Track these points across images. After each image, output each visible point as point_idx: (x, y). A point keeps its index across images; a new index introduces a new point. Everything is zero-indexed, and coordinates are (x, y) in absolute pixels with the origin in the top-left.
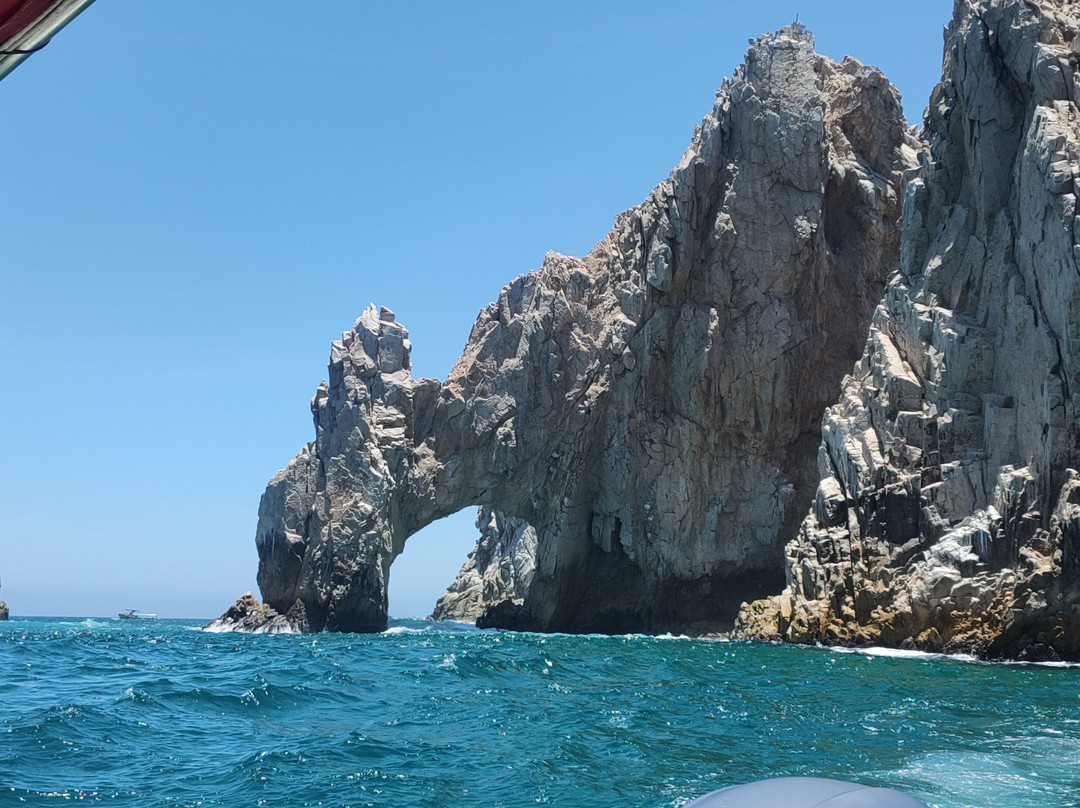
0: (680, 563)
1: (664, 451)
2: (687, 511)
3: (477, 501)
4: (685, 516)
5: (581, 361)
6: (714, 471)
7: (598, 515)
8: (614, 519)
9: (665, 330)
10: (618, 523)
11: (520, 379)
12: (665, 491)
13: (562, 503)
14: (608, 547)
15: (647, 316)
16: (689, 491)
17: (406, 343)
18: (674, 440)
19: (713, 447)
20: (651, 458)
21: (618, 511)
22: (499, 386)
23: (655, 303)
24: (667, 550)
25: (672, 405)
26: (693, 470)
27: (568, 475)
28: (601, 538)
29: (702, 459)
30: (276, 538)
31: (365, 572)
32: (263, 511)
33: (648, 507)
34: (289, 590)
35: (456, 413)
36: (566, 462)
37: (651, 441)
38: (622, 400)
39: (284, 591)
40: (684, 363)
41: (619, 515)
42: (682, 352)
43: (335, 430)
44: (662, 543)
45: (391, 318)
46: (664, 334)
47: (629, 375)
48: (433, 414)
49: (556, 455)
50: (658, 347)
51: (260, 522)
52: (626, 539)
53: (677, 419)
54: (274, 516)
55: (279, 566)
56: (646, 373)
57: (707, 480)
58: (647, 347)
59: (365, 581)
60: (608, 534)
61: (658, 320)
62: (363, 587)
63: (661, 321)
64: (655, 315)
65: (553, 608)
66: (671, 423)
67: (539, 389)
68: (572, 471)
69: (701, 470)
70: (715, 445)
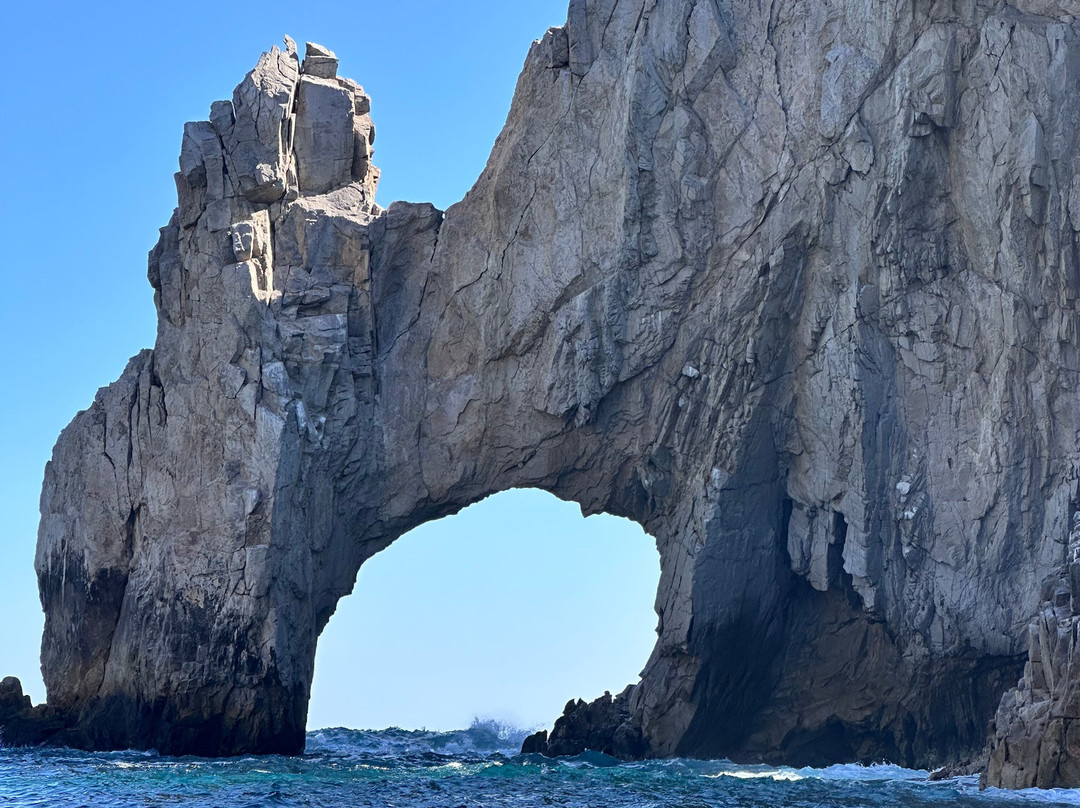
0: (982, 616)
1: (942, 358)
2: (997, 495)
3: (515, 476)
4: (991, 509)
5: (750, 155)
6: (1058, 404)
7: (800, 507)
8: (831, 517)
9: (942, 79)
10: (840, 525)
11: (610, 198)
12: (947, 451)
13: (708, 479)
14: (820, 579)
15: (901, 46)
16: (1002, 450)
17: (361, 124)
18: (965, 333)
19: (1056, 347)
20: (914, 375)
21: (838, 497)
22: (561, 217)
23: (920, 17)
24: (952, 587)
25: (962, 252)
26: (1012, 401)
27: (721, 418)
28: (806, 559)
29: (1032, 377)
30: (69, 560)
31: (243, 636)
32: (48, 502)
33: (904, 487)
34: (92, 674)
35: (467, 279)
36: (717, 385)
37: (911, 334)
38: (844, 244)
39: (83, 674)
40: (986, 152)
41: (842, 506)
42: (983, 130)
43: (188, 319)
44: (940, 570)
45: (329, 67)
46: (939, 86)
47: (857, 184)
48: (422, 284)
49: (691, 371)
50: (926, 119)
51: (43, 523)
52: (854, 561)
53: (973, 285)
54: (64, 511)
55: (73, 620)
56: (895, 181)
57: (1042, 425)
58: (900, 120)
59: (244, 656)
60: (820, 551)
61: (927, 54)
62: (238, 667)
63: (935, 56)
64: (922, 45)
65: (688, 716)
66: (956, 293)
67: (651, 219)
68: (729, 406)
69: (1028, 402)
70: (1063, 344)
